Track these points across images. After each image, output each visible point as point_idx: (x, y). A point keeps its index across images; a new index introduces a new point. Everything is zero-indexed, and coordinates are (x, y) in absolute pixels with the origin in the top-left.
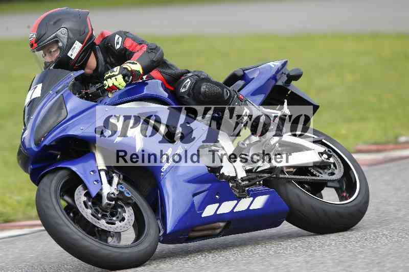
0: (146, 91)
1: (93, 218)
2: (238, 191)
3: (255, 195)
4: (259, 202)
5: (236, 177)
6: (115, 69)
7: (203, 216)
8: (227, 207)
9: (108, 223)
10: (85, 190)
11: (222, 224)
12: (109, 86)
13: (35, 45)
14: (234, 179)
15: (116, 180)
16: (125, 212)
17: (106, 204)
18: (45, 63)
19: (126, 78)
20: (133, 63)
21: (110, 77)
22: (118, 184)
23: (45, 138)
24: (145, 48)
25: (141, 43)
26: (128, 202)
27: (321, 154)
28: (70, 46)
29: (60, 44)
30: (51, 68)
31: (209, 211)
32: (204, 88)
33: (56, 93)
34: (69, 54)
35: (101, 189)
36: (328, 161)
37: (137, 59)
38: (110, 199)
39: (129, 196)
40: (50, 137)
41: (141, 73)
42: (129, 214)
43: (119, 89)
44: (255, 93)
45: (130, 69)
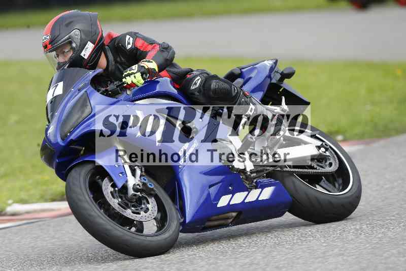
0: (158, 88)
1: (120, 207)
2: (248, 182)
3: (263, 187)
4: (267, 193)
5: (245, 169)
6: (133, 67)
7: (218, 206)
8: (238, 198)
9: (133, 213)
10: (111, 182)
11: (234, 214)
12: (127, 84)
13: (49, 46)
14: (244, 171)
15: (138, 172)
16: (148, 203)
17: (131, 195)
18: (59, 63)
19: (144, 76)
20: (149, 62)
21: (129, 75)
22: (141, 176)
23: (71, 133)
24: (158, 48)
25: (152, 43)
26: (151, 193)
27: (319, 148)
28: (83, 46)
29: (74, 45)
30: (66, 67)
31: (223, 201)
32: (214, 85)
33: (79, 90)
34: (82, 54)
35: (127, 181)
36: (325, 154)
37: (152, 57)
38: (136, 190)
39: (152, 187)
40: (76, 133)
41: (157, 70)
42: (152, 205)
43: (138, 86)
44: (254, 91)
45: (147, 67)
